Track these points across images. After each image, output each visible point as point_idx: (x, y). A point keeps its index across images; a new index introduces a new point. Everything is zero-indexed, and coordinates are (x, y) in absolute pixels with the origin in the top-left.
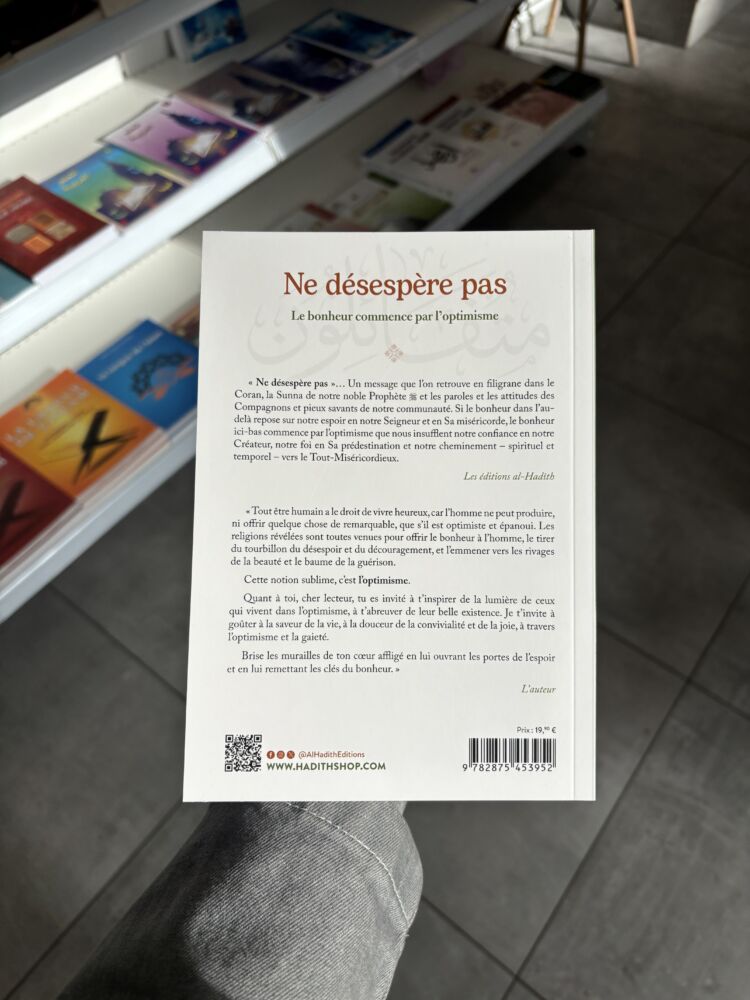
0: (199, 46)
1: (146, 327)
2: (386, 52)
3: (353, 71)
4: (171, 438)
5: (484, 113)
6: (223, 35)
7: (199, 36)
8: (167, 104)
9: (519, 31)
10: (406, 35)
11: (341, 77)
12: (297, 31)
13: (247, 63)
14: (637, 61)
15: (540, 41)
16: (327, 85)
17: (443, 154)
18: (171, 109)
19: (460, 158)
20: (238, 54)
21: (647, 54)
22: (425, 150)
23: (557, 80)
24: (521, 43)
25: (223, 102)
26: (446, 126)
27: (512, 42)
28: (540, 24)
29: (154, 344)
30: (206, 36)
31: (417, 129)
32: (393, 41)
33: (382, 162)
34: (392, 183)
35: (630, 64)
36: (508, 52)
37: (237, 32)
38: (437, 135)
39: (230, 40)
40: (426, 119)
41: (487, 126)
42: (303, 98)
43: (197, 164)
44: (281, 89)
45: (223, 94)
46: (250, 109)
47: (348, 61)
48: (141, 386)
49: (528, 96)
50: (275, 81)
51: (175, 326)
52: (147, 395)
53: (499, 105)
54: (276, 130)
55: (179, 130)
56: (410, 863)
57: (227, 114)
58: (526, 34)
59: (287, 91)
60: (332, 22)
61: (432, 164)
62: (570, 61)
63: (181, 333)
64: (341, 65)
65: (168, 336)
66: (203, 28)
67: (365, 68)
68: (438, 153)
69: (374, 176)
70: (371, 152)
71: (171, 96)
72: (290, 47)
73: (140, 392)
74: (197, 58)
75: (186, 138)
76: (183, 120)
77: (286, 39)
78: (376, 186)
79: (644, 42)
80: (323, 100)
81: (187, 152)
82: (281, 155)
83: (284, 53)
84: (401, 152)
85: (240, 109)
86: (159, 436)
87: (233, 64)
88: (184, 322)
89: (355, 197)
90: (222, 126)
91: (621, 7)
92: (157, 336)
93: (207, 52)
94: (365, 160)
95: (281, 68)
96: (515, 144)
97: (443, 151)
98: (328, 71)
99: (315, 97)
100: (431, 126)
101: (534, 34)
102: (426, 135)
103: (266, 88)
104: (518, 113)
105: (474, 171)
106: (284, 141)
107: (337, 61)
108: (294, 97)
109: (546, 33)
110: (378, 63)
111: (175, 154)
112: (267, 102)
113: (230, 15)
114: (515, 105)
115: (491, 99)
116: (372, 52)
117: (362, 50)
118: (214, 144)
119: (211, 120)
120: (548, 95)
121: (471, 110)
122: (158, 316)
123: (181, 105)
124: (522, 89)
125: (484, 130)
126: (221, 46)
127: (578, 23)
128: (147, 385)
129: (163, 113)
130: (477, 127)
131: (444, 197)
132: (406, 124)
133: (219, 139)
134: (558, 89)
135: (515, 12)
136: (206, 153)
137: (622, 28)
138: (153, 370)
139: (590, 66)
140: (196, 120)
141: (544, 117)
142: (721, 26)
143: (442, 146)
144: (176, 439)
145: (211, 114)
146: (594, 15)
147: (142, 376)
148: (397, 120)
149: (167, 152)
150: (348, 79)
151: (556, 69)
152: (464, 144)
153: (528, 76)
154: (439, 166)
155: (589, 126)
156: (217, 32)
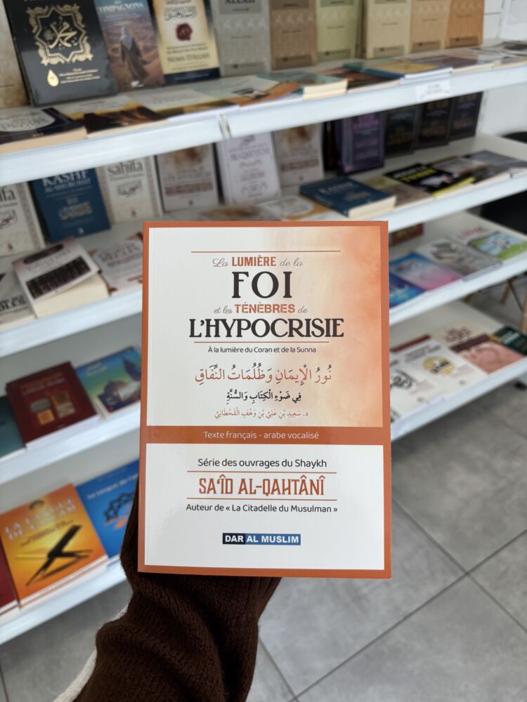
5: (446, 353)
17: (402, 381)
26: (413, 357)
38: (403, 364)
49: (485, 345)
53: (458, 349)
61: (391, 386)
68: (399, 379)
73: (108, 519)
97: (403, 378)
100: (401, 356)
104: (473, 359)
114: (473, 350)
115: (456, 342)
120: (501, 348)
121: (437, 348)
124: (484, 339)
128: (116, 514)
134: (511, 346)
143: (404, 374)
147: (116, 505)
152: (421, 375)
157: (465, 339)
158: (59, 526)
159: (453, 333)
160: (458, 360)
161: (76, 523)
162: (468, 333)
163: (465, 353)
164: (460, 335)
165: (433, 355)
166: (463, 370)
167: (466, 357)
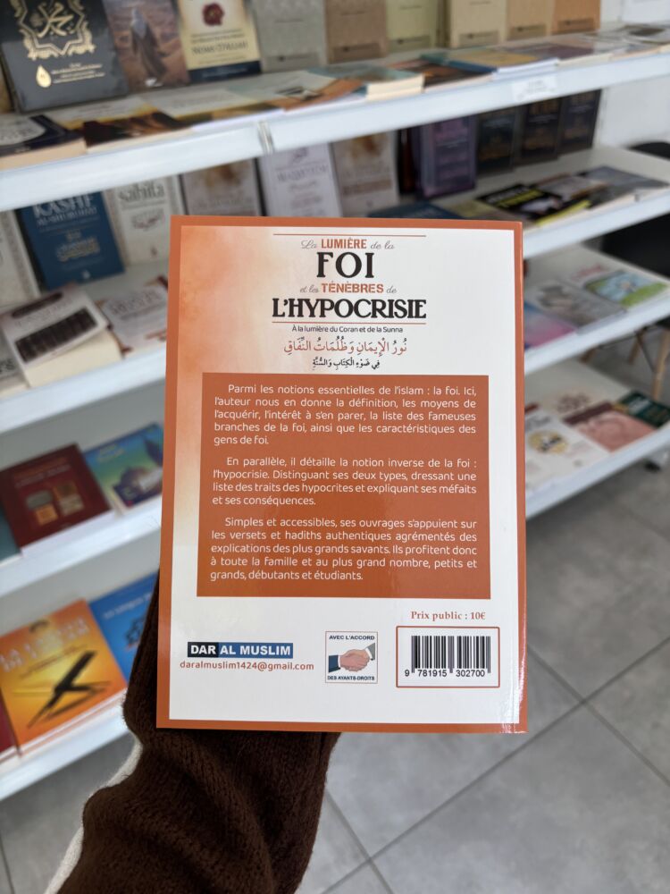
5: (558, 426)
120: (625, 419)
121: (546, 420)
124: (605, 407)
134: (640, 416)
141: (615, 443)
157: (582, 408)
158: (68, 652)
159: (567, 402)
160: (573, 435)
161: (90, 648)
162: (585, 400)
163: (582, 426)
164: (576, 402)
165: (542, 429)
166: (579, 447)
167: (582, 431)
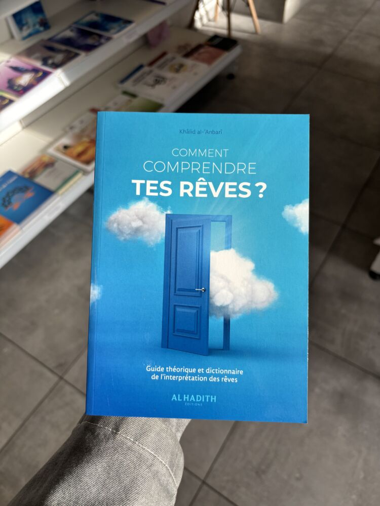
0: (26, 32)
1: (10, 174)
2: (119, 31)
3: (103, 41)
4: (21, 228)
5: (180, 59)
6: (37, 27)
7: (25, 28)
8: (8, 62)
9: (201, 19)
10: (129, 22)
11: (96, 44)
12: (76, 23)
13: (50, 40)
14: (259, 30)
15: (212, 24)
16: (89, 48)
17: (159, 81)
18: (11, 64)
19: (168, 82)
20: (45, 35)
21: (264, 27)
22: (150, 79)
23: (217, 41)
24: (203, 25)
25: (37, 59)
26: (161, 67)
27: (198, 24)
28: (212, 15)
29: (14, 182)
30: (29, 27)
31: (146, 69)
32: (123, 26)
33: (128, 86)
34: (134, 96)
35: (256, 33)
36: (196, 30)
37: (45, 25)
38: (156, 71)
39: (42, 29)
40: (151, 64)
41: (181, 66)
42: (76, 55)
43: (22, 90)
44: (66, 51)
45: (37, 55)
46: (50, 62)
47: (100, 36)
48: (7, 203)
49: (202, 50)
50: (63, 47)
51: (24, 172)
52: (9, 208)
53: (187, 55)
54: (64, 71)
55: (13, 73)
56: (178, 457)
57: (38, 64)
58: (205, 21)
59: (69, 52)
60: (93, 17)
61: (153, 86)
62: (224, 32)
63: (27, 176)
64: (97, 38)
65: (20, 178)
66: (27, 23)
67: (109, 39)
68: (156, 80)
69: (125, 93)
70: (123, 81)
71: (11, 58)
72: (72, 31)
73: (6, 207)
74: (24, 38)
75: (17, 77)
76: (16, 69)
77: (69, 27)
78: (126, 98)
79: (262, 21)
80: (86, 56)
81: (17, 84)
82: (67, 83)
83: (69, 34)
84: (137, 81)
85: (45, 61)
86: (15, 228)
87: (42, 40)
88: (29, 171)
89: (116, 104)
90: (35, 70)
91: (248, 5)
92: (14, 178)
93: (30, 35)
94: (120, 85)
95: (67, 41)
96: (196, 74)
97: (158, 79)
98: (90, 41)
99: (83, 54)
100: (154, 67)
101: (209, 20)
102: (151, 72)
103: (59, 51)
104: (197, 59)
105: (174, 88)
106: (68, 76)
107: (95, 36)
108: (73, 54)
109: (215, 19)
110: (115, 36)
111: (11, 85)
112: (59, 57)
113: (40, 17)
114: (196, 55)
115: (184, 52)
116: (112, 31)
117: (107, 30)
118: (30, 80)
119: (30, 68)
120: (211, 49)
121: (173, 58)
122: (17, 168)
123: (15, 62)
124: (199, 47)
125: (179, 68)
126: (37, 32)
127: (227, 13)
128: (10, 203)
129: (6, 66)
130: (176, 67)
131: (159, 101)
132: (141, 67)
133: (33, 77)
134: (216, 46)
135: (197, 8)
136: (27, 84)
137: (250, 15)
138: (13, 195)
139: (235, 34)
140: (22, 69)
141: (210, 60)
142: (301, 12)
143: (158, 77)
144: (24, 229)
145: (30, 65)
146: (235, 8)
147: (7, 199)
148: (136, 64)
149: (7, 85)
150: (100, 44)
151: (216, 36)
152: (169, 75)
153: (202, 40)
154: (158, 87)
155: (233, 63)
156: (34, 25)
157: (189, 49)
159: (180, 48)
160: (189, 62)
163: (192, 57)
164: (184, 47)
165: (172, 63)
166: (193, 66)
